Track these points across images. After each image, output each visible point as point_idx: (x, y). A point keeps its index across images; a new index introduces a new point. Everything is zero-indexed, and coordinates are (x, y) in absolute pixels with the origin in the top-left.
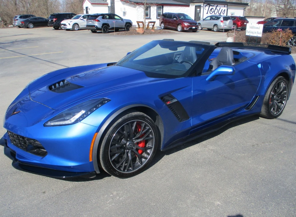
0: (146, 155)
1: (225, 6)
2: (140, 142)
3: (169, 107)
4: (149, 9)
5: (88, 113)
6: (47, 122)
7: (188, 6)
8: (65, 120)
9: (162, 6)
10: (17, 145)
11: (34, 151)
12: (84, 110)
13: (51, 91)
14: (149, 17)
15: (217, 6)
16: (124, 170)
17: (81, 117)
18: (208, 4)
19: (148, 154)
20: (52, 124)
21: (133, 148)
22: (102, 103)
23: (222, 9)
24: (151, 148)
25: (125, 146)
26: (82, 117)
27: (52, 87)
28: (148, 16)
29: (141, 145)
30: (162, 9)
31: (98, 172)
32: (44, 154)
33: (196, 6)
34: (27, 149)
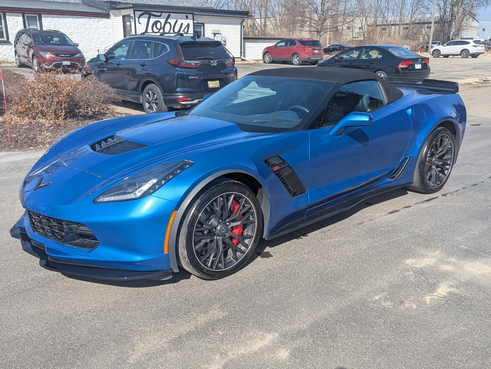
0: (243, 248)
1: (187, 17)
2: (237, 226)
3: (277, 175)
4: (3, 21)
5: (161, 183)
6: (98, 197)
7: (107, 16)
8: (125, 193)
9: (37, 16)
10: (46, 234)
11: (76, 242)
12: (154, 178)
13: (95, 152)
14: (5, 39)
15: (169, 16)
16: (211, 267)
17: (151, 188)
18: (146, 12)
19: (247, 246)
20: (106, 199)
21: (225, 235)
22: (182, 168)
23: (182, 24)
24: (251, 237)
25: (214, 230)
26: (153, 189)
27: (95, 146)
28: (3, 38)
29: (236, 231)
30: (38, 22)
31: (176, 270)
32: (93, 247)
33: (124, 17)
34: (64, 240)
